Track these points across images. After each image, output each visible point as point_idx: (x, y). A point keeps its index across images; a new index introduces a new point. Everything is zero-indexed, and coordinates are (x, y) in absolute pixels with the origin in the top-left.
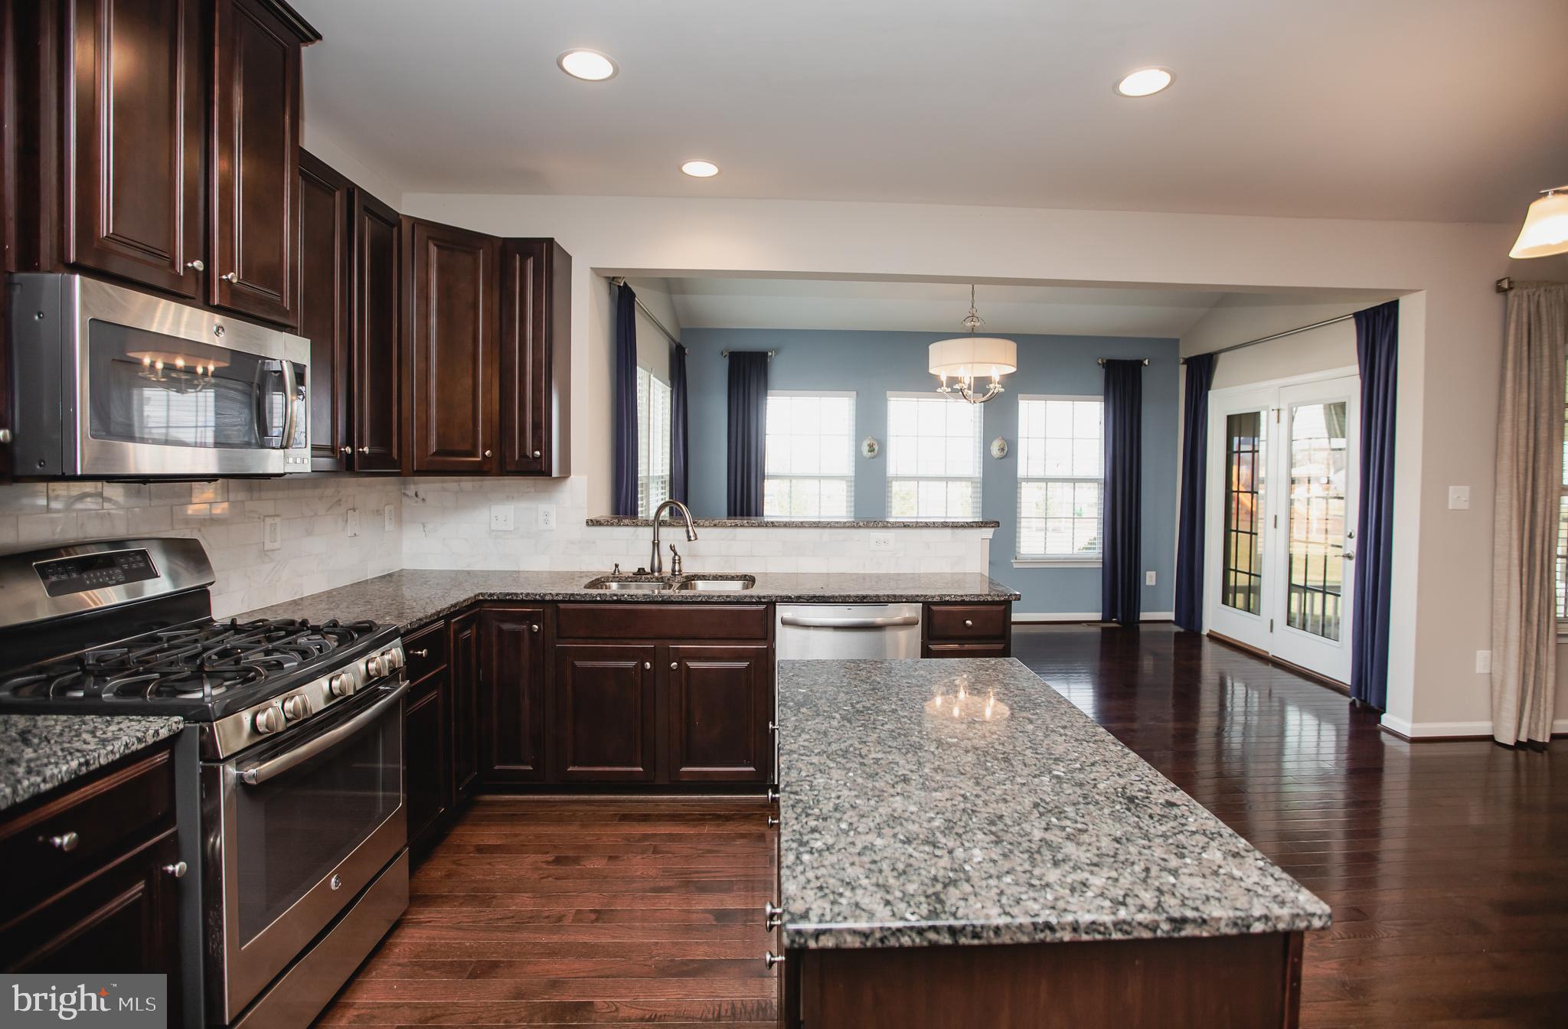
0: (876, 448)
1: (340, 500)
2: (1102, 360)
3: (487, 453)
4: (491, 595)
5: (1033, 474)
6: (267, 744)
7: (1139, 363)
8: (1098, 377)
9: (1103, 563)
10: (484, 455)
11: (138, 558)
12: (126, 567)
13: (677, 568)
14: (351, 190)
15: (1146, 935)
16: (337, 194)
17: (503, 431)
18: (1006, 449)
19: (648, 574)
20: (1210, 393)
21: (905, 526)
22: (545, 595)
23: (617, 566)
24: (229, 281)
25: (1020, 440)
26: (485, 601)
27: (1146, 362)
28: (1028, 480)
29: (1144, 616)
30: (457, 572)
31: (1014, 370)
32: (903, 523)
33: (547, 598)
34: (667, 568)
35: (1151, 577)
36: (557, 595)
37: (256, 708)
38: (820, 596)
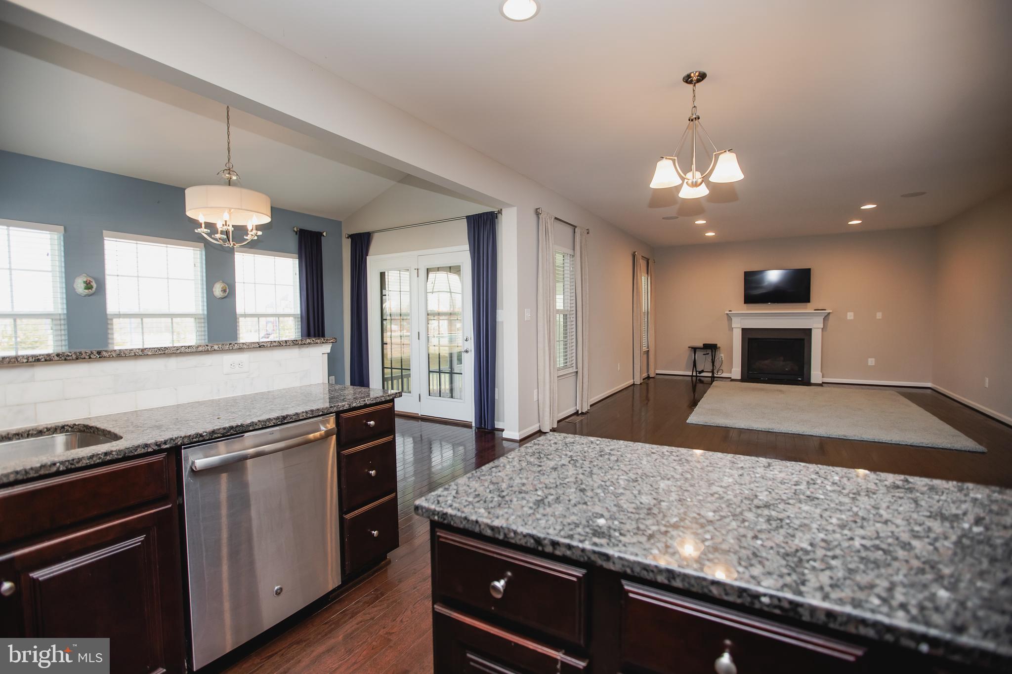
0: (94, 285)
2: (297, 228)
5: (249, 311)
7: (320, 234)
8: (293, 242)
18: (228, 291)
20: (368, 258)
21: (260, 347)
25: (237, 285)
27: (324, 234)
28: (245, 316)
35: (332, 380)
38: (237, 426)
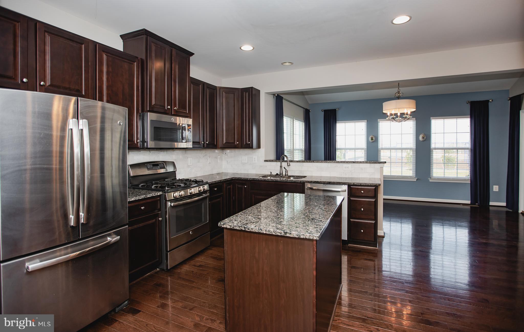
0: (374, 138)
1: (206, 155)
2: (469, 102)
3: (238, 143)
4: (236, 178)
5: (437, 146)
6: (176, 199)
7: (487, 102)
9: (471, 181)
10: (237, 143)
11: (163, 165)
12: (160, 166)
13: (287, 174)
14: (204, 84)
15: (279, 234)
16: (200, 86)
17: (241, 138)
18: (425, 138)
19: (279, 175)
20: (521, 111)
21: (353, 163)
22: (248, 178)
23: (271, 173)
24: (175, 109)
26: (234, 179)
27: (491, 101)
28: (435, 149)
29: (491, 203)
30: (235, 173)
31: (415, 110)
32: (353, 161)
33: (248, 179)
34: (284, 174)
35: (495, 188)
36: (250, 178)
37: (174, 192)
38: (317, 181)
